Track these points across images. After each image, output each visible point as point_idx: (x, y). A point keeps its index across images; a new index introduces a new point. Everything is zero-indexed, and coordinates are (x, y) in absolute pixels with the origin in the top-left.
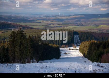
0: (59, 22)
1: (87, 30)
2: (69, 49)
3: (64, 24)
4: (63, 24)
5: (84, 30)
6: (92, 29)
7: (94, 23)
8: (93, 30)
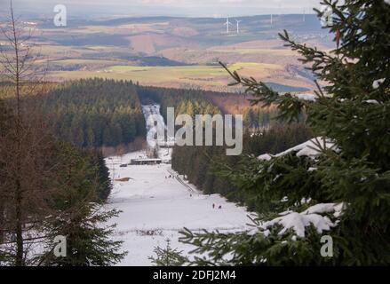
0: (68, 48)
1: (187, 81)
2: (132, 161)
3: (92, 57)
4: (84, 57)
5: (172, 83)
6: (206, 78)
7: (210, 53)
8: (208, 83)
